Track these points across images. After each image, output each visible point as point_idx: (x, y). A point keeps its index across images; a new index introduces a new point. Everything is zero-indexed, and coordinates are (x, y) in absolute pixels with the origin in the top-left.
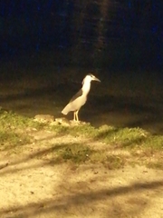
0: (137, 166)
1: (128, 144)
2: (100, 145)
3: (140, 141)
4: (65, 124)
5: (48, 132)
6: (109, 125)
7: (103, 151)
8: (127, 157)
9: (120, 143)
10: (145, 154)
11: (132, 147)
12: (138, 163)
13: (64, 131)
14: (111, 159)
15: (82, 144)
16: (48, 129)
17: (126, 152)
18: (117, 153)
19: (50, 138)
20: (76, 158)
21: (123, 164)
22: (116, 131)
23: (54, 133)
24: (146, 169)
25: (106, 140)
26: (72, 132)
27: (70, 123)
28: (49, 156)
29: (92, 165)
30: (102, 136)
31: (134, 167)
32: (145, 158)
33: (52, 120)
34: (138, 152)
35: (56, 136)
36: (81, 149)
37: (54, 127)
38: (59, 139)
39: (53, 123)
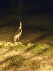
0: (46, 66)
1: (40, 53)
2: (28, 55)
3: (46, 50)
4: (12, 45)
5: (4, 50)
7: (30, 58)
8: (41, 61)
9: (37, 53)
10: (49, 58)
11: (43, 54)
12: (46, 64)
13: (11, 49)
14: (34, 63)
16: (4, 48)
17: (40, 58)
18: (36, 58)
19: (5, 53)
21: (39, 66)
22: (35, 46)
23: (7, 50)
24: (50, 67)
25: (30, 52)
26: (15, 49)
27: (14, 44)
28: (4, 65)
29: (24, 68)
30: (29, 50)
32: (49, 60)
33: (6, 43)
34: (46, 57)
35: (8, 52)
36: (19, 59)
37: (7, 47)
38: (9, 53)
39: (6, 45)
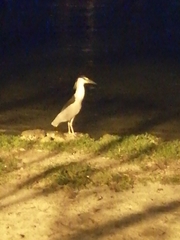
0: (149, 183)
1: (135, 156)
2: (102, 161)
3: (150, 150)
4: (59, 139)
5: (39, 152)
6: (111, 134)
7: (107, 168)
8: (137, 173)
9: (126, 156)
10: (158, 166)
11: (142, 159)
12: (150, 179)
13: (59, 148)
14: (118, 178)
15: (81, 163)
16: (39, 148)
17: (135, 167)
18: (124, 168)
19: (42, 159)
20: (74, 182)
21: (132, 183)
22: (120, 141)
23: (46, 152)
24: (160, 186)
26: (67, 148)
27: (64, 137)
28: (42, 184)
29: (94, 188)
30: (104, 149)
31: (145, 185)
32: (159, 171)
33: (42, 136)
34: (150, 164)
35: (49, 156)
36: (80, 169)
37: (46, 144)
38: (53, 158)
39: (44, 140)
